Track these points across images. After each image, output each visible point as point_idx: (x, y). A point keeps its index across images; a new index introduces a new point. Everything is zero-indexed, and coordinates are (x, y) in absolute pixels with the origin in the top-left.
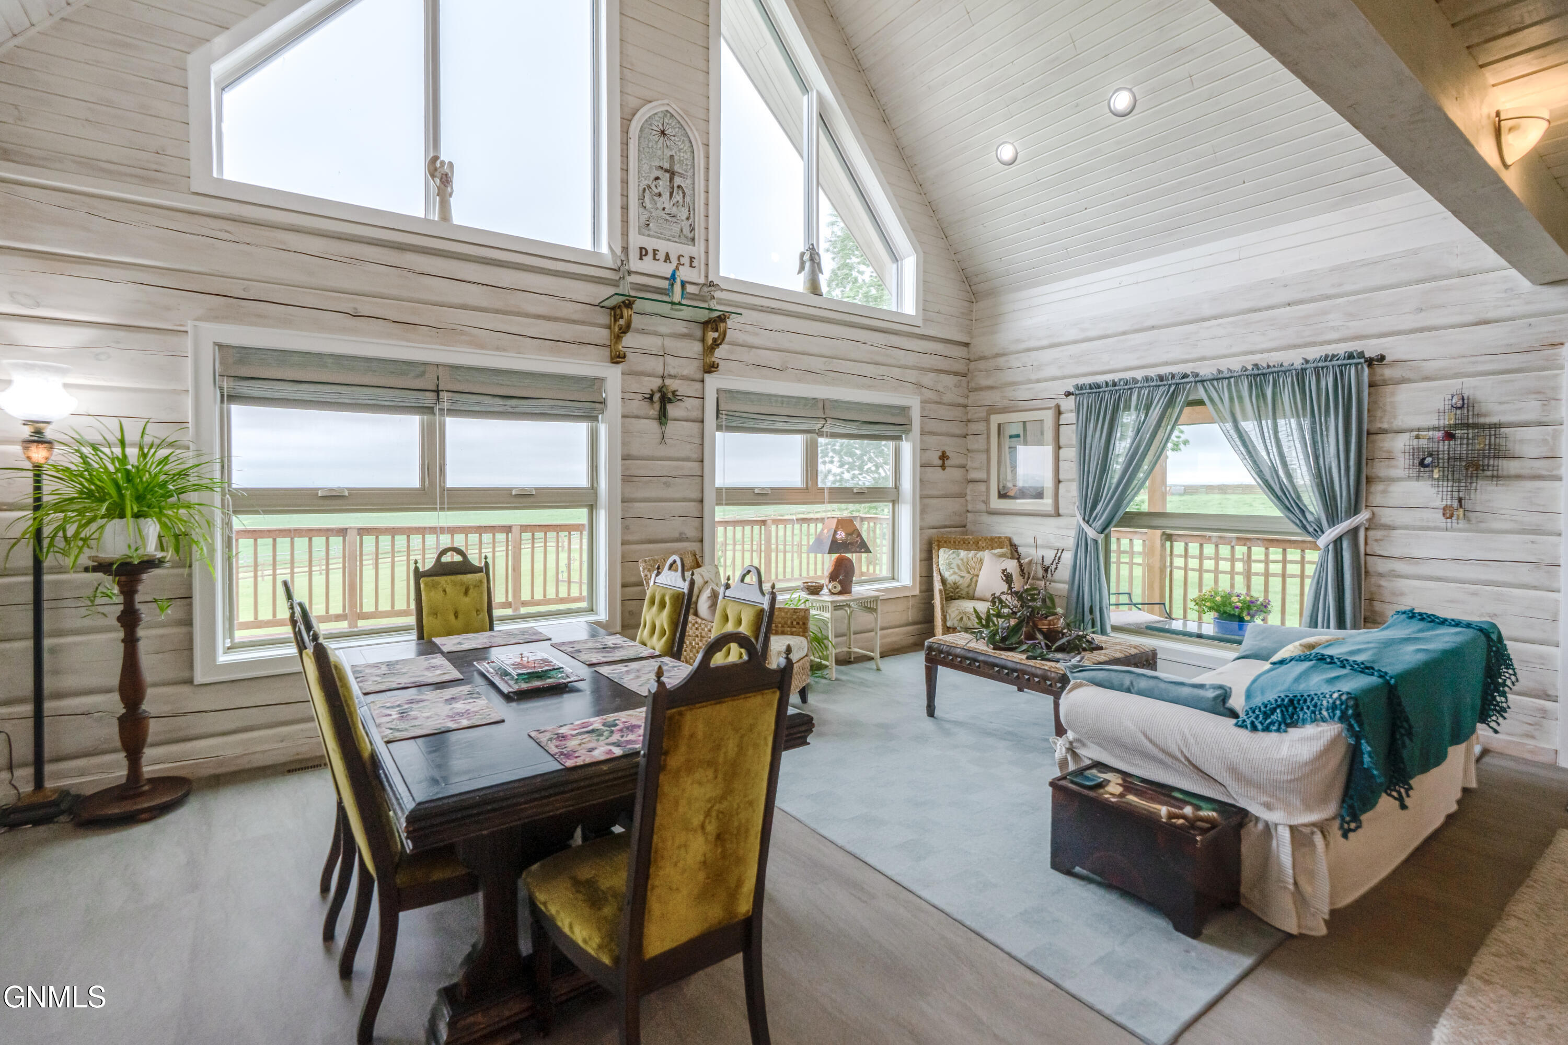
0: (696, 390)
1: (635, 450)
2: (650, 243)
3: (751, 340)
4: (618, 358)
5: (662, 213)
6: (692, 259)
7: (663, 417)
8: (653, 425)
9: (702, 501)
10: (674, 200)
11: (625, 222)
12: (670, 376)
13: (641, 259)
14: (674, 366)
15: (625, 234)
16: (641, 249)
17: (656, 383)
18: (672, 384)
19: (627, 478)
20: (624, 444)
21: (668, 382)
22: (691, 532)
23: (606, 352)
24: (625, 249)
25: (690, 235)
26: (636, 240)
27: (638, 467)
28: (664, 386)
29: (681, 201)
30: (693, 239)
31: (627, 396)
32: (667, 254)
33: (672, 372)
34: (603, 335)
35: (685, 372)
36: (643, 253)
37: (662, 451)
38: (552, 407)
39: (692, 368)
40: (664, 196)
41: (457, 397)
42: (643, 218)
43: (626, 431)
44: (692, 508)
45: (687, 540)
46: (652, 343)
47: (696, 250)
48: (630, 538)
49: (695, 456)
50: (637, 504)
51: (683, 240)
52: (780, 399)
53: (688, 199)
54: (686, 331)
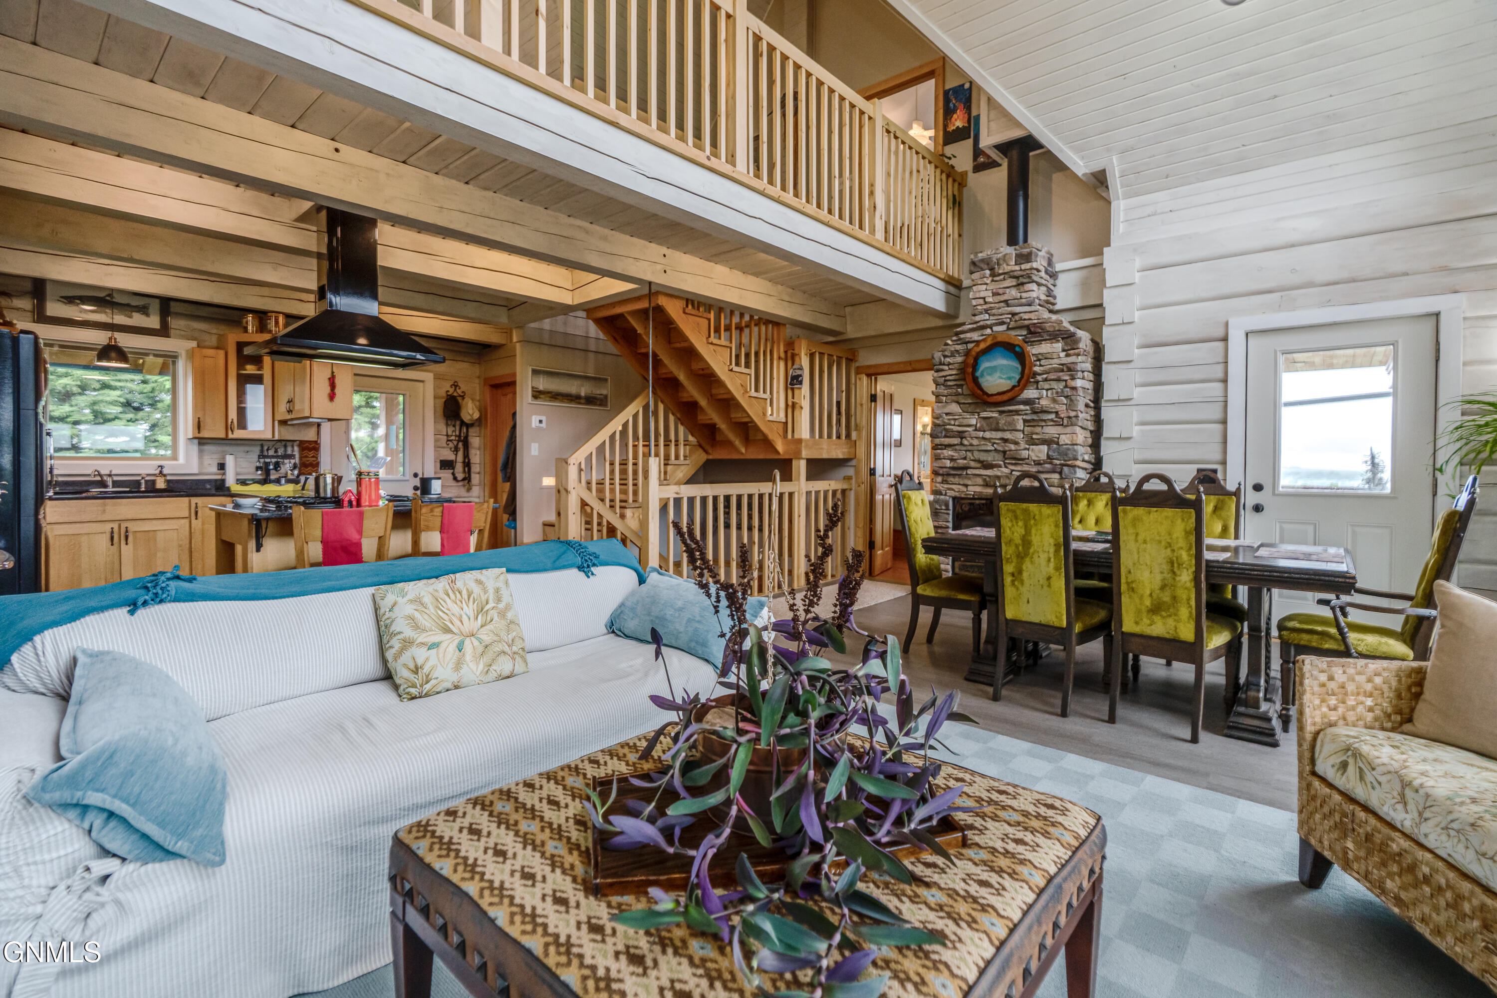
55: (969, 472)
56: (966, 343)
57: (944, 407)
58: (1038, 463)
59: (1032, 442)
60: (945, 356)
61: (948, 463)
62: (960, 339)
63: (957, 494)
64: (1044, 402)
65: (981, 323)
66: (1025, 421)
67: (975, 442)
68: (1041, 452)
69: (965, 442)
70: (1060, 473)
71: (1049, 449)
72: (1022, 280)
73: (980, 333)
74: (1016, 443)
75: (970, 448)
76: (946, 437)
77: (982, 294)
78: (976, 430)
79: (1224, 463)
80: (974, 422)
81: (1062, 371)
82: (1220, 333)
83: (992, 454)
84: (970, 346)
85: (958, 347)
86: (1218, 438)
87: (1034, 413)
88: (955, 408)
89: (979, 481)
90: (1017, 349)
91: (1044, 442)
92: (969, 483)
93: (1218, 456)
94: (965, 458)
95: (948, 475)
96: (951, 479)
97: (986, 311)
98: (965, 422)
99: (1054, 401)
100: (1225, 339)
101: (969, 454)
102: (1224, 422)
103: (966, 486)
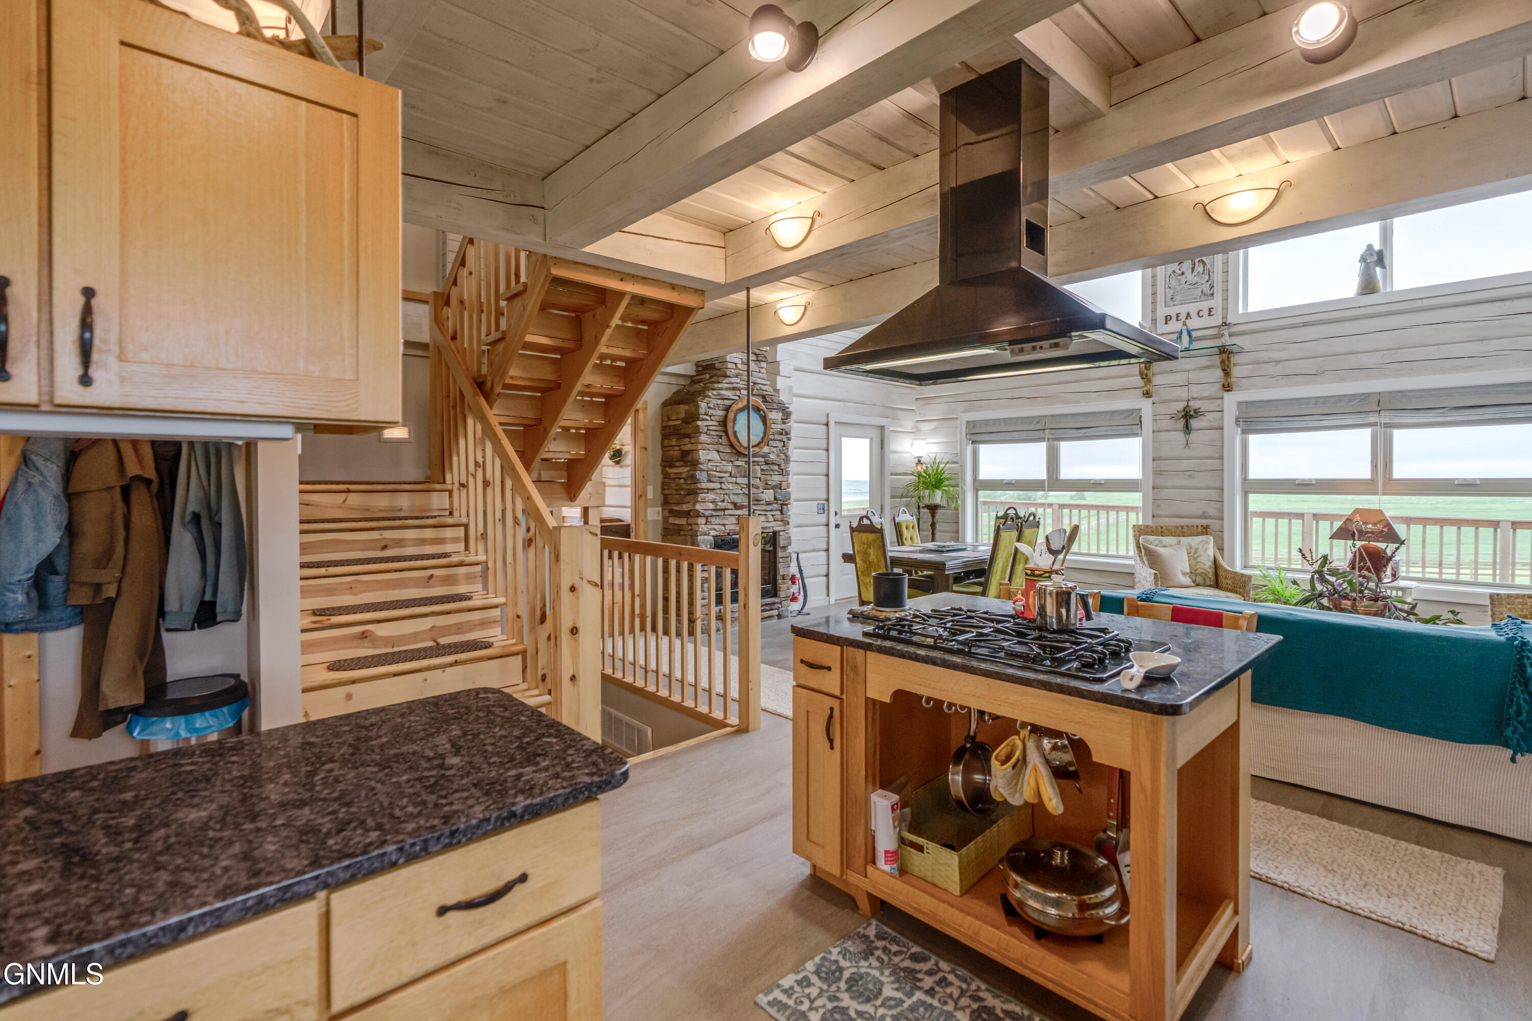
0: (1218, 406)
1: (1164, 454)
2: (1172, 311)
3: (1276, 355)
4: (1147, 394)
5: (1186, 286)
6: (1210, 310)
7: (1187, 429)
8: (1180, 436)
9: (1222, 489)
10: (1196, 272)
11: (1154, 303)
12: (1194, 399)
13: (1166, 323)
14: (1196, 391)
15: (1154, 311)
16: (1166, 317)
17: (1180, 406)
18: (1194, 405)
19: (1157, 473)
20: (1155, 449)
21: (1191, 403)
22: (1212, 512)
23: (1140, 392)
24: (1154, 321)
25: (1210, 292)
26: (1162, 312)
27: (1165, 466)
28: (1188, 406)
29: (1201, 271)
30: (1212, 295)
31: (1158, 417)
32: (1188, 314)
33: (1195, 396)
34: (1138, 381)
35: (1207, 394)
36: (1168, 319)
37: (1187, 453)
38: (1106, 431)
39: (1215, 390)
40: (1186, 273)
41: (1053, 431)
42: (1169, 296)
43: (1155, 441)
44: (1213, 494)
45: (1210, 517)
46: (1180, 378)
47: (1216, 302)
48: (1157, 512)
49: (1217, 455)
50: (1166, 490)
51: (1204, 298)
52: (1313, 401)
53: (1208, 266)
54: (1209, 363)
55: (727, 512)
56: (723, 399)
57: (707, 454)
58: (768, 504)
59: (767, 486)
60: (709, 408)
61: (711, 506)
62: (719, 395)
63: (717, 533)
64: (772, 456)
65: (735, 385)
66: (762, 470)
67: (731, 486)
68: (769, 495)
69: (724, 487)
70: (781, 511)
71: (775, 493)
72: (760, 358)
73: (733, 392)
74: (758, 488)
75: (727, 492)
76: (710, 481)
77: (736, 361)
78: (731, 476)
79: (828, 500)
80: (729, 469)
81: (782, 434)
82: (825, 421)
83: (741, 496)
84: (728, 403)
85: (719, 402)
86: (825, 485)
87: (767, 464)
88: (715, 456)
89: (733, 520)
90: (762, 413)
91: (774, 488)
92: (726, 522)
93: (825, 496)
94: (723, 501)
95: (712, 516)
96: (713, 520)
97: (737, 376)
98: (725, 469)
99: (778, 456)
100: (827, 425)
101: (726, 497)
102: (827, 475)
103: (724, 525)
